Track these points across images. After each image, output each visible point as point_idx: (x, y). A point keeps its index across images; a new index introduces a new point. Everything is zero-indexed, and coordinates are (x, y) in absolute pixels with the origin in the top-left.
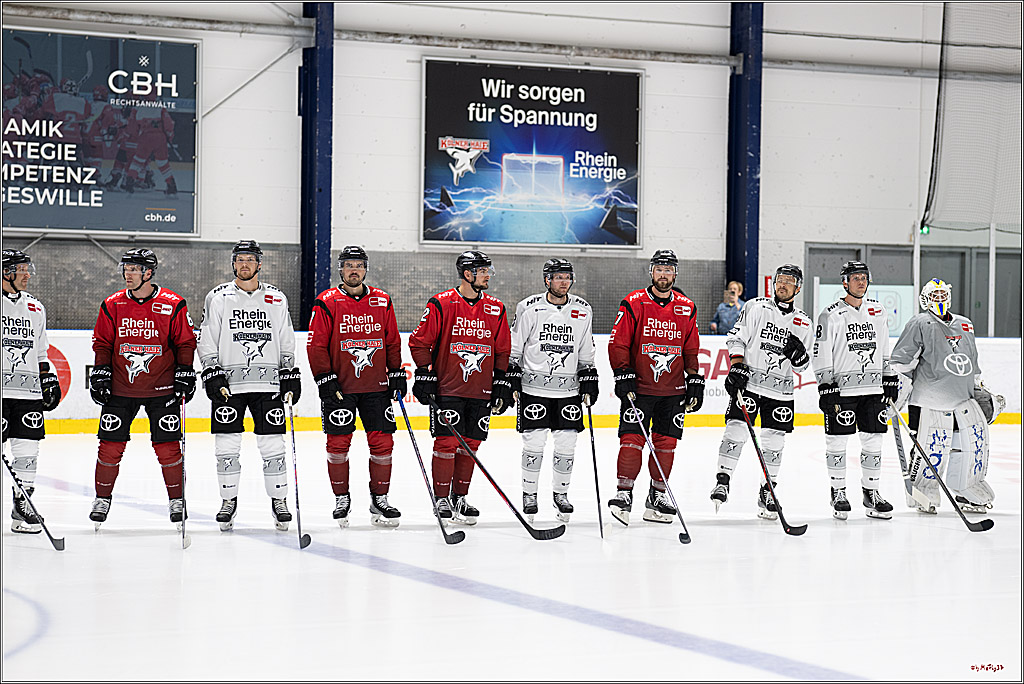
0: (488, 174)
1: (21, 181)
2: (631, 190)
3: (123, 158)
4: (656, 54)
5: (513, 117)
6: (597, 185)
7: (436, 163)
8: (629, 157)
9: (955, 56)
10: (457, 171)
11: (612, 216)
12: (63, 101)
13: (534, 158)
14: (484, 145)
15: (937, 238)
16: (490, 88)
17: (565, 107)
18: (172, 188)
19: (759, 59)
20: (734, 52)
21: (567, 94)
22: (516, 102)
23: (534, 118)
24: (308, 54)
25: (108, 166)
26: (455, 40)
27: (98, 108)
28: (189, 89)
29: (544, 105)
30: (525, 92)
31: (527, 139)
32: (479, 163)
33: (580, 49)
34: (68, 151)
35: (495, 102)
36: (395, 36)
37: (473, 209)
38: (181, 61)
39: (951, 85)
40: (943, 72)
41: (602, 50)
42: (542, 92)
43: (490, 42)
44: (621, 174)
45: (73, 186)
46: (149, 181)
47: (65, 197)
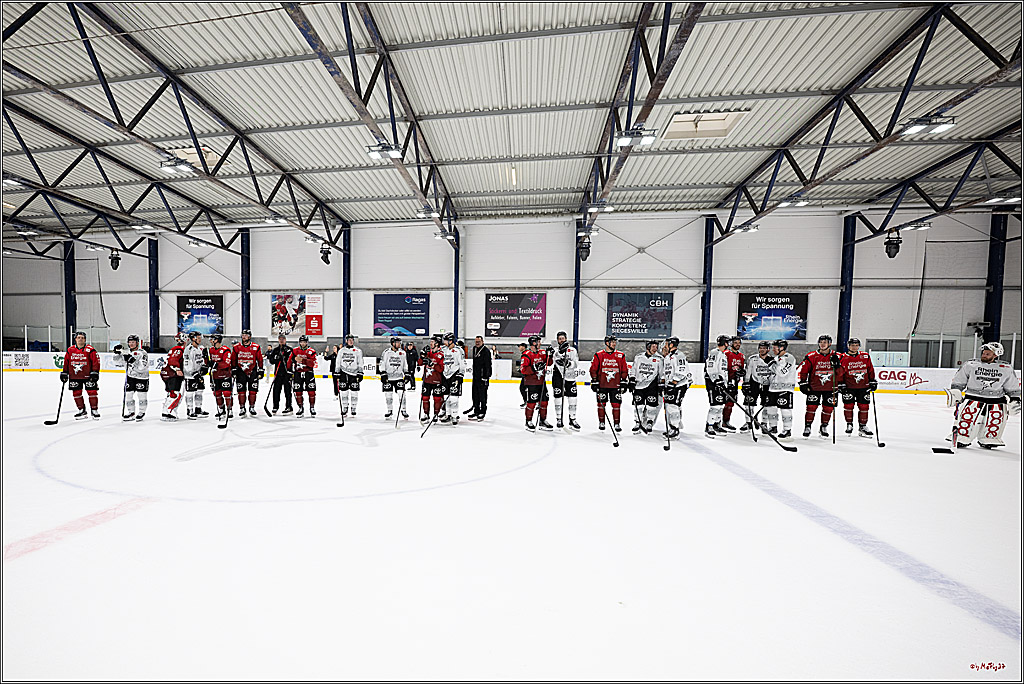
0: (757, 322)
1: (628, 328)
2: (805, 325)
3: (653, 321)
4: (814, 287)
5: (766, 307)
6: (794, 323)
7: (741, 320)
8: (804, 316)
9: (927, 282)
10: (748, 322)
11: (798, 333)
12: (638, 309)
13: (772, 317)
14: (757, 314)
15: (917, 338)
16: (758, 299)
17: (782, 303)
18: (665, 328)
19: (851, 286)
20: (842, 285)
21: (784, 300)
22: (767, 302)
23: (772, 307)
24: (704, 293)
25: (649, 323)
26: (748, 287)
27: (647, 310)
28: (671, 304)
29: (777, 303)
30: (770, 300)
31: (769, 312)
32: (754, 319)
33: (788, 287)
34: (639, 320)
35: (759, 303)
36: (730, 287)
37: (753, 331)
38: (670, 297)
39: (925, 291)
40: (923, 287)
41: (796, 287)
42: (774, 300)
43: (759, 287)
44: (801, 321)
45: (640, 328)
46: (660, 326)
47: (638, 331)
